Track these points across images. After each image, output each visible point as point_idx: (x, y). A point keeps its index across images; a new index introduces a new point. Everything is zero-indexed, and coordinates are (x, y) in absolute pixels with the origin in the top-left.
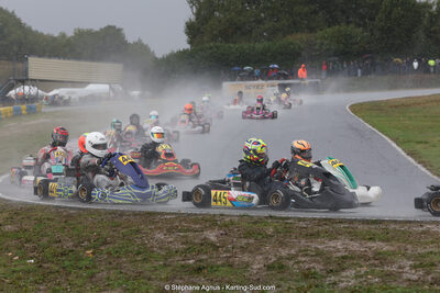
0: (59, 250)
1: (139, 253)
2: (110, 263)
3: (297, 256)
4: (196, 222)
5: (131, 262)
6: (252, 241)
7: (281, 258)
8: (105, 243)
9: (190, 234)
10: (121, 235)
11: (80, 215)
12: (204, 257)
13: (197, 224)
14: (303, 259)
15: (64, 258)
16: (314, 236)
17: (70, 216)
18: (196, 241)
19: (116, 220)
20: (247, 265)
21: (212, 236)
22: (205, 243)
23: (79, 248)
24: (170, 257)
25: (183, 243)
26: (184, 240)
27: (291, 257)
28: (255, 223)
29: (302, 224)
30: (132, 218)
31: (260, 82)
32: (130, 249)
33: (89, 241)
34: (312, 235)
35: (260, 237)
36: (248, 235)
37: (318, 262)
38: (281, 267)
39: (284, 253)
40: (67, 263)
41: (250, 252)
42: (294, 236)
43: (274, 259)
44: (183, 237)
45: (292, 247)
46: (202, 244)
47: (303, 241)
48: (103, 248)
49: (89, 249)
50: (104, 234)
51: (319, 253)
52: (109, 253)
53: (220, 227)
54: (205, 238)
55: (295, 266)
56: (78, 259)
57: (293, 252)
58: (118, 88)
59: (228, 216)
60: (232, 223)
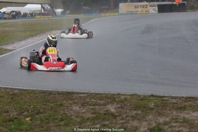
0: (8, 117)
1: (62, 120)
2: (42, 127)
3: (170, 122)
4: (101, 99)
5: (56, 126)
6: (139, 112)
7: (159, 124)
8: (39, 113)
9: (97, 107)
10: (50, 108)
11: (21, 94)
12: (107, 123)
13: (102, 100)
14: (175, 124)
15: (11, 123)
16: (182, 109)
17: (15, 94)
18: (102, 112)
19: (46, 97)
20: (137, 128)
21: (112, 108)
22: (107, 113)
23: (21, 117)
24: (83, 123)
25: (92, 113)
26: (93, 111)
27: (166, 123)
28: (141, 100)
29: (174, 101)
30: (57, 96)
31: (145, 3)
32: (56, 117)
33: (28, 111)
34: (181, 108)
35: (145, 109)
36: (137, 108)
37: (185, 127)
38: (160, 130)
39: (161, 120)
40: (13, 127)
41: (138, 119)
42: (168, 109)
43: (154, 125)
44: (92, 109)
45: (167, 116)
46: (105, 114)
47: (174, 113)
48: (37, 116)
49: (27, 117)
50: (39, 107)
51: (185, 121)
52: (42, 120)
53: (118, 103)
54: (108, 110)
55: (170, 129)
56: (20, 124)
57: (168, 119)
58: (47, 7)
59: (123, 95)
60: (126, 99)
